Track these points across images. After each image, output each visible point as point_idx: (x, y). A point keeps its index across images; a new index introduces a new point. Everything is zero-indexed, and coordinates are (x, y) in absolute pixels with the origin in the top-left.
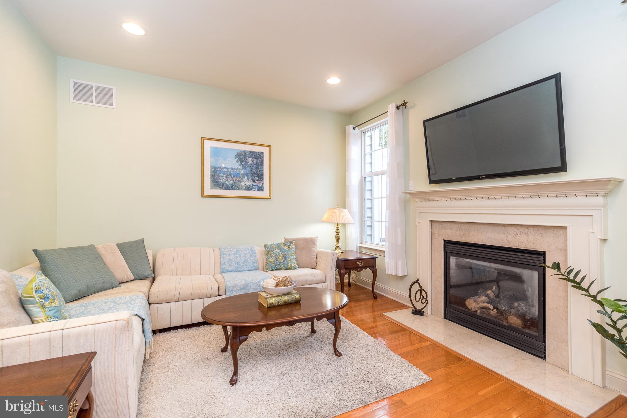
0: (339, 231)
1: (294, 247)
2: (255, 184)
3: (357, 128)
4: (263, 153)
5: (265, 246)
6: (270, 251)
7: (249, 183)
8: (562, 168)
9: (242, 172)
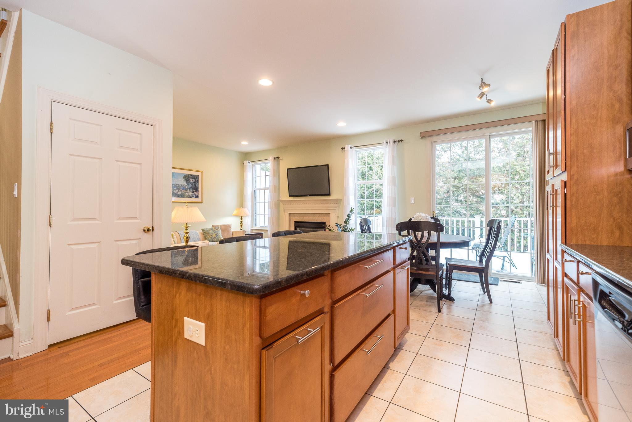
0: (242, 221)
1: (220, 229)
2: (194, 194)
3: (250, 163)
4: (198, 176)
5: (203, 230)
6: (207, 232)
7: (191, 194)
8: (329, 195)
9: (187, 187)
